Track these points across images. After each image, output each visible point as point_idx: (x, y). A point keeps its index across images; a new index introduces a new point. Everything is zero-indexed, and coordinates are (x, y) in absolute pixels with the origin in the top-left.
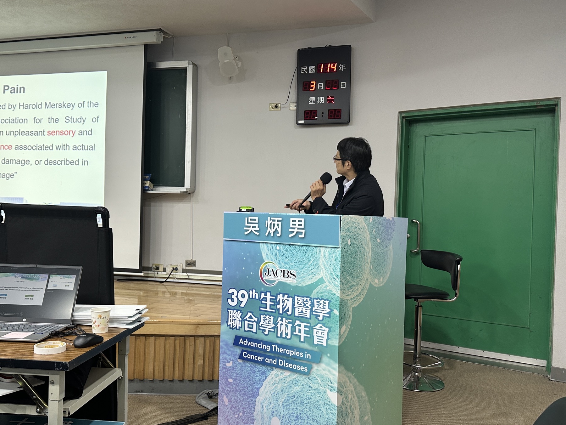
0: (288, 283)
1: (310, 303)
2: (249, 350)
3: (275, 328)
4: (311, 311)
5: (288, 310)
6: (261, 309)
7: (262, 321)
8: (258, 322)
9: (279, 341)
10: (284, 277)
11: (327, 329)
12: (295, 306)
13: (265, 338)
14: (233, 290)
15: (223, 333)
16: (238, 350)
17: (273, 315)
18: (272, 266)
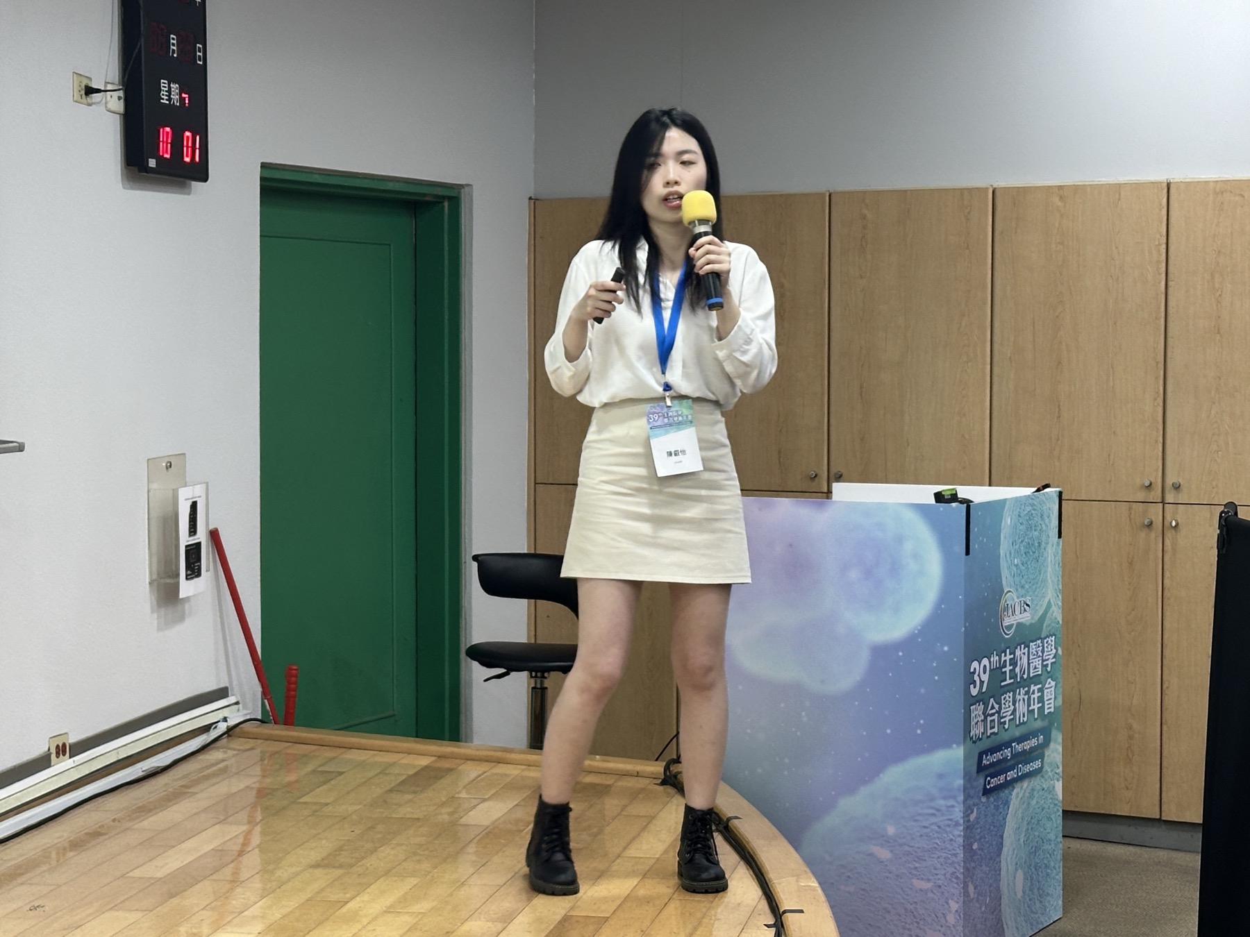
0: (1024, 622)
1: (1041, 648)
2: (992, 770)
3: (1015, 710)
4: (1043, 661)
5: (1024, 673)
6: (1003, 684)
7: (1003, 706)
8: (999, 712)
9: (1017, 733)
10: (1021, 613)
11: (1053, 683)
12: (1030, 660)
13: (1006, 737)
14: (975, 664)
15: (966, 758)
16: (982, 781)
17: (1012, 688)
18: (1011, 597)
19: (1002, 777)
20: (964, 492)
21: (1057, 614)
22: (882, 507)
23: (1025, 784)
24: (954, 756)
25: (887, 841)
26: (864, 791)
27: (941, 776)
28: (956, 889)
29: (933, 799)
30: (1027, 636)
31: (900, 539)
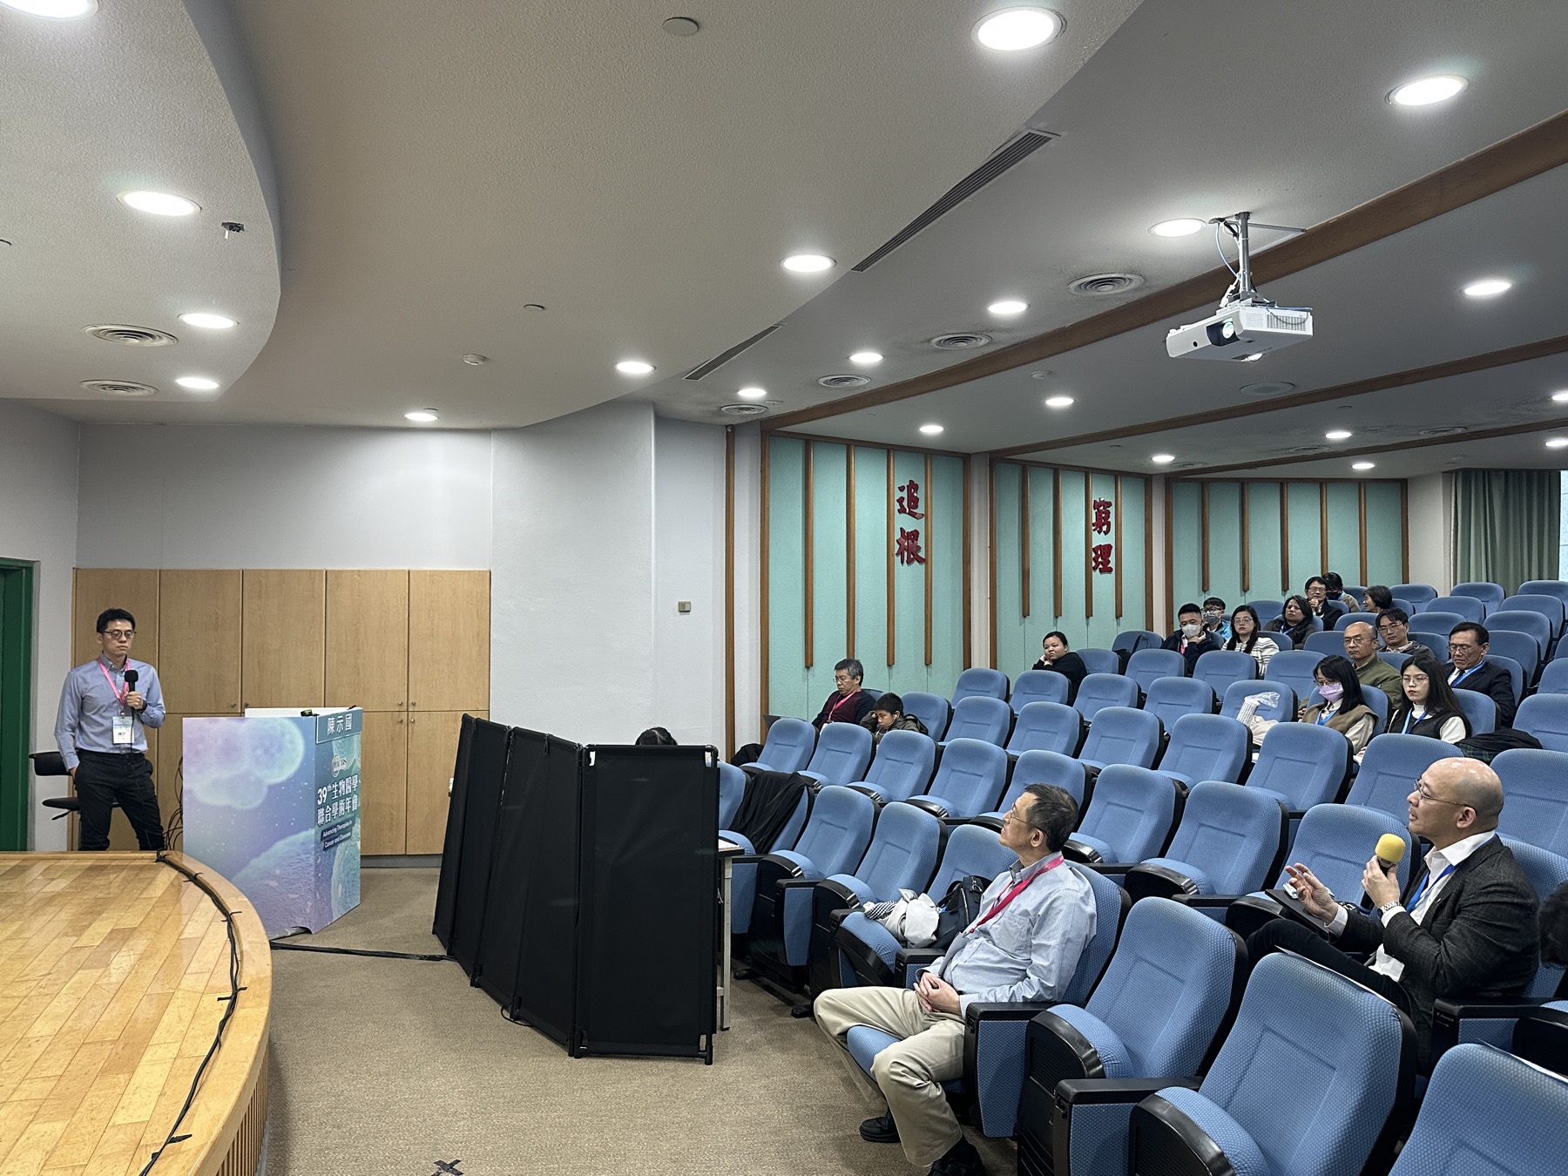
0: (343, 769)
1: (350, 780)
2: (328, 839)
3: (338, 810)
4: (352, 785)
5: (343, 793)
6: (333, 798)
7: (333, 809)
8: (331, 812)
9: (339, 821)
10: (342, 765)
11: (357, 796)
12: (345, 786)
13: (334, 823)
14: (320, 790)
15: (316, 834)
16: (323, 844)
17: (337, 800)
18: (337, 758)
19: (332, 842)
20: (315, 711)
21: (358, 765)
22: (275, 719)
23: (343, 844)
24: (311, 833)
25: (276, 878)
26: (264, 855)
27: (303, 844)
28: (310, 896)
29: (299, 855)
30: (344, 775)
31: (283, 735)
